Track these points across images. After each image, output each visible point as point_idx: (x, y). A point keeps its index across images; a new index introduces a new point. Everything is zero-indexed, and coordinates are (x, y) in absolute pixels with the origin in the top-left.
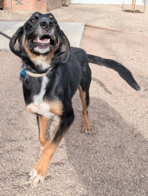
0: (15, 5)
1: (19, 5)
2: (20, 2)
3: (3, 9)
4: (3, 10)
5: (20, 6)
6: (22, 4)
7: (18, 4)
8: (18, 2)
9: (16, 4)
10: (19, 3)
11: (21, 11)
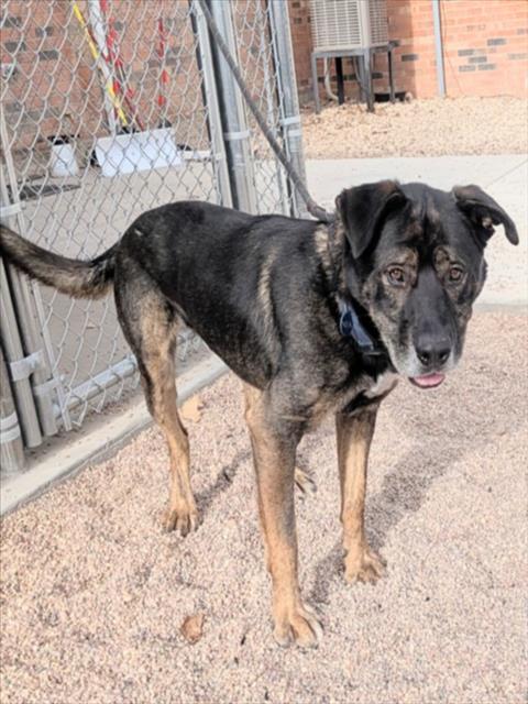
0: (458, 73)
1: (477, 71)
2: (485, 59)
3: (409, 95)
4: (408, 99)
5: (484, 74)
6: (492, 66)
7: (473, 69)
8: (472, 60)
9: (461, 69)
10: (477, 64)
11: (485, 100)
